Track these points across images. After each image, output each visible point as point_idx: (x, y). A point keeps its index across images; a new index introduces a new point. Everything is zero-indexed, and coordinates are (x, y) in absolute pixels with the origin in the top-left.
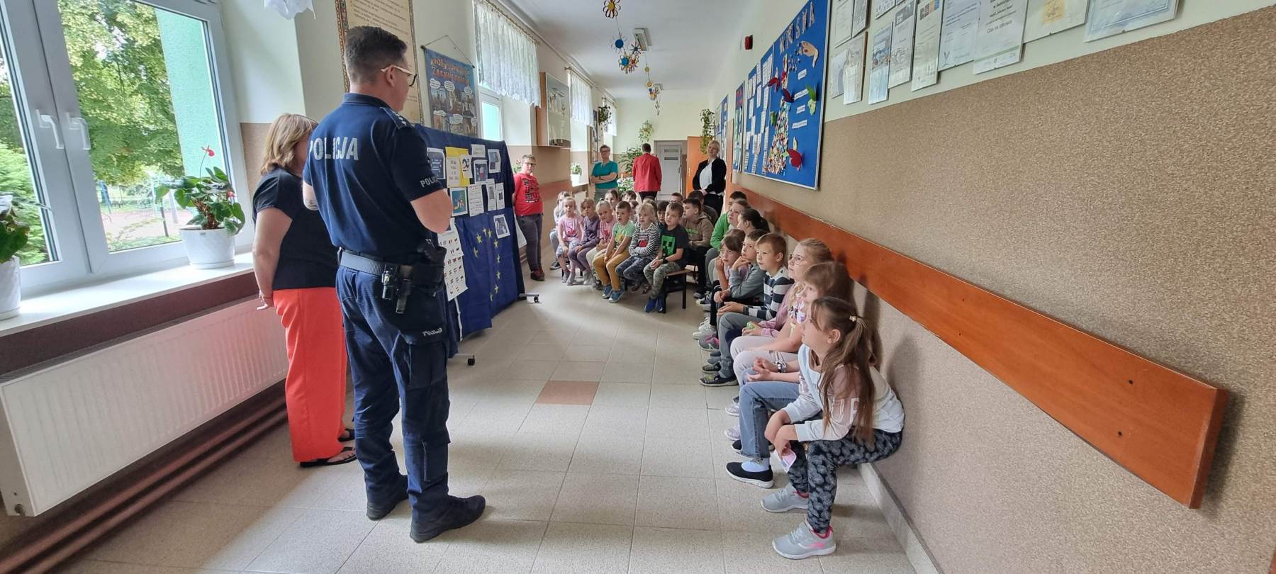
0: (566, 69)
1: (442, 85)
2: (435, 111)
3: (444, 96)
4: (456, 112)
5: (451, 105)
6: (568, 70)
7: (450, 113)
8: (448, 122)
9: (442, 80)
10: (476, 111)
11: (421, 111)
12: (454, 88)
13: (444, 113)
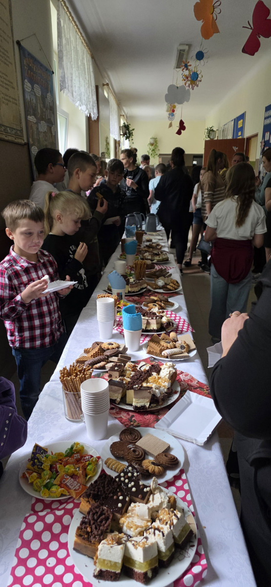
0: (104, 85)
1: (33, 88)
2: (29, 117)
3: (34, 101)
4: (43, 119)
5: (39, 111)
6: (106, 87)
7: (40, 119)
8: (37, 129)
9: (32, 83)
10: (54, 120)
11: (20, 114)
12: (40, 94)
13: (35, 119)
